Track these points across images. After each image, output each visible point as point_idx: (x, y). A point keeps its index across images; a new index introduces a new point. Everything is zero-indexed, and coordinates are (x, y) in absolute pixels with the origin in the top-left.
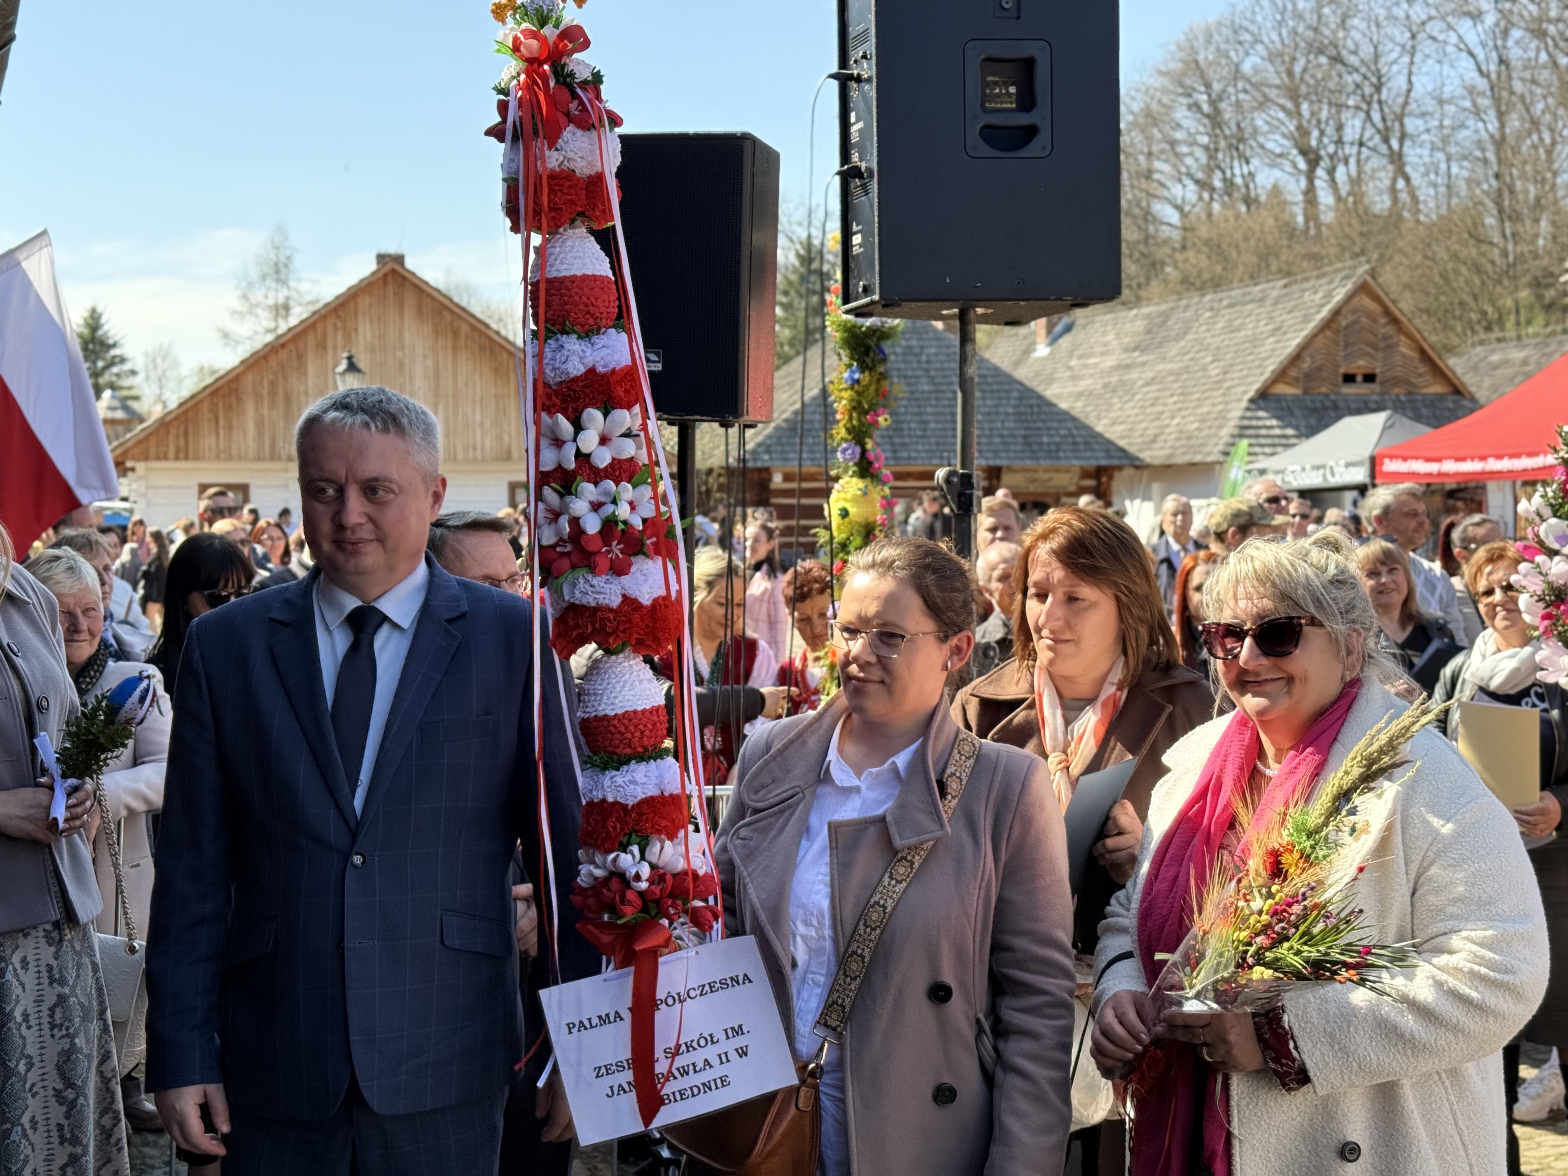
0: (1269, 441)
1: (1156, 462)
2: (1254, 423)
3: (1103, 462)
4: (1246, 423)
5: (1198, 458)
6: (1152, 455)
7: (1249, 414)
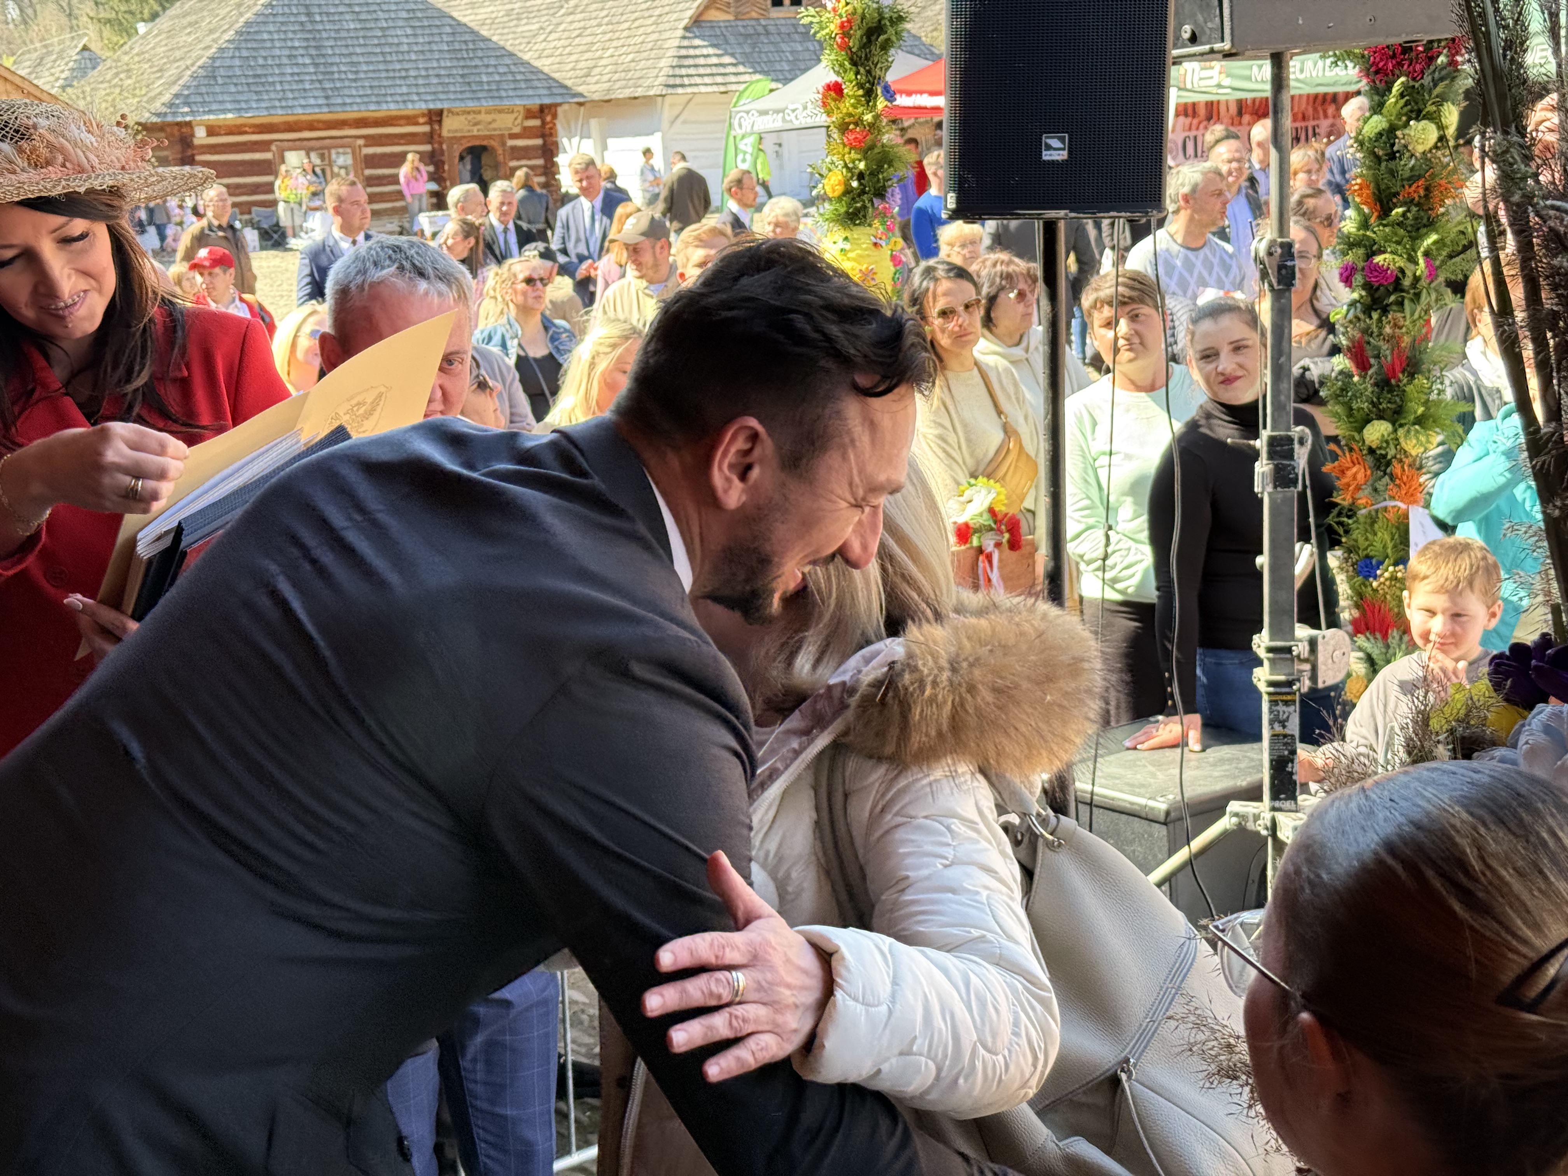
0: (708, 71)
1: (596, 97)
2: (692, 52)
3: (547, 101)
4: (683, 52)
5: (639, 92)
6: (592, 89)
7: (686, 43)
